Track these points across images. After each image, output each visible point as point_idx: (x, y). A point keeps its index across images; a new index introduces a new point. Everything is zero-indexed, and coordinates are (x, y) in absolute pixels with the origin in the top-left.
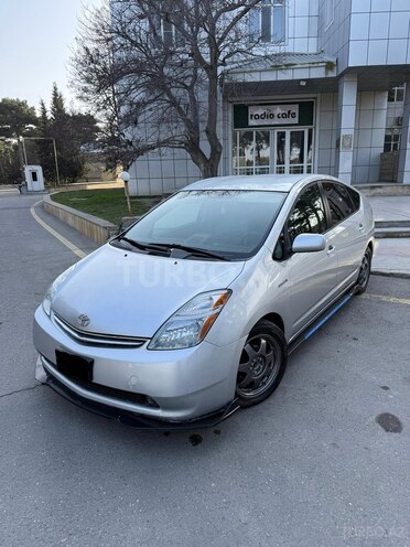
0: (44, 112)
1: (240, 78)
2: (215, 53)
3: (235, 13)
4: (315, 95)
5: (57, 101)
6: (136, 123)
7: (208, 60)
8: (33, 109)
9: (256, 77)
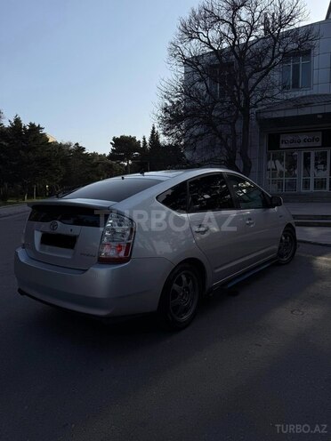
9: (281, 114)
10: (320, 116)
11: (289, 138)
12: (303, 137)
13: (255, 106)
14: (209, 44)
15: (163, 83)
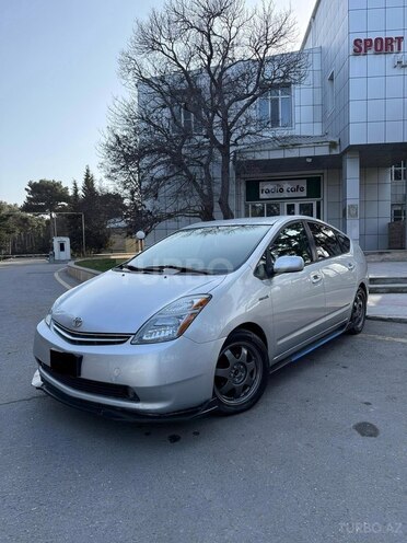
0: (76, 190)
1: (250, 156)
2: (228, 135)
3: (245, 101)
4: (321, 171)
5: (89, 181)
6: (156, 196)
7: (221, 142)
8: (67, 188)
9: (265, 156)
10: (309, 160)
11: (269, 186)
12: (286, 185)
13: (236, 144)
14: (176, 60)
15: (117, 103)
